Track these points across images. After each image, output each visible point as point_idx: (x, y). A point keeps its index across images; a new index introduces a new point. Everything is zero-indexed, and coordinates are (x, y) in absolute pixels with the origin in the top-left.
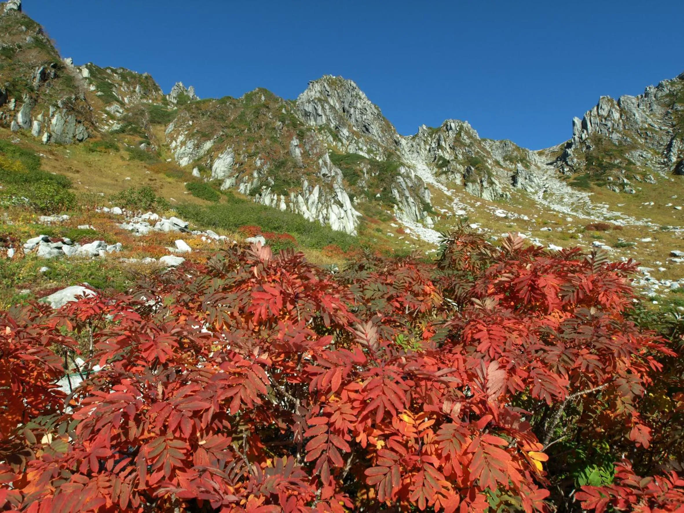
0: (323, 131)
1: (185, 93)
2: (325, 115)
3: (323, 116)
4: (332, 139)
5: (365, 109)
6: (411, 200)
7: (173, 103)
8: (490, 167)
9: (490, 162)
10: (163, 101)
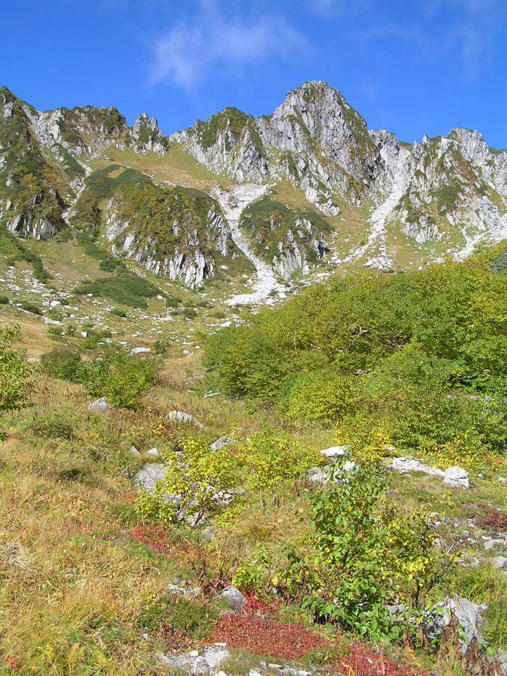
1: (148, 126)
3: (293, 139)
4: (288, 172)
6: (297, 251)
7: (135, 140)
8: (463, 198)
9: (468, 190)
10: (125, 139)
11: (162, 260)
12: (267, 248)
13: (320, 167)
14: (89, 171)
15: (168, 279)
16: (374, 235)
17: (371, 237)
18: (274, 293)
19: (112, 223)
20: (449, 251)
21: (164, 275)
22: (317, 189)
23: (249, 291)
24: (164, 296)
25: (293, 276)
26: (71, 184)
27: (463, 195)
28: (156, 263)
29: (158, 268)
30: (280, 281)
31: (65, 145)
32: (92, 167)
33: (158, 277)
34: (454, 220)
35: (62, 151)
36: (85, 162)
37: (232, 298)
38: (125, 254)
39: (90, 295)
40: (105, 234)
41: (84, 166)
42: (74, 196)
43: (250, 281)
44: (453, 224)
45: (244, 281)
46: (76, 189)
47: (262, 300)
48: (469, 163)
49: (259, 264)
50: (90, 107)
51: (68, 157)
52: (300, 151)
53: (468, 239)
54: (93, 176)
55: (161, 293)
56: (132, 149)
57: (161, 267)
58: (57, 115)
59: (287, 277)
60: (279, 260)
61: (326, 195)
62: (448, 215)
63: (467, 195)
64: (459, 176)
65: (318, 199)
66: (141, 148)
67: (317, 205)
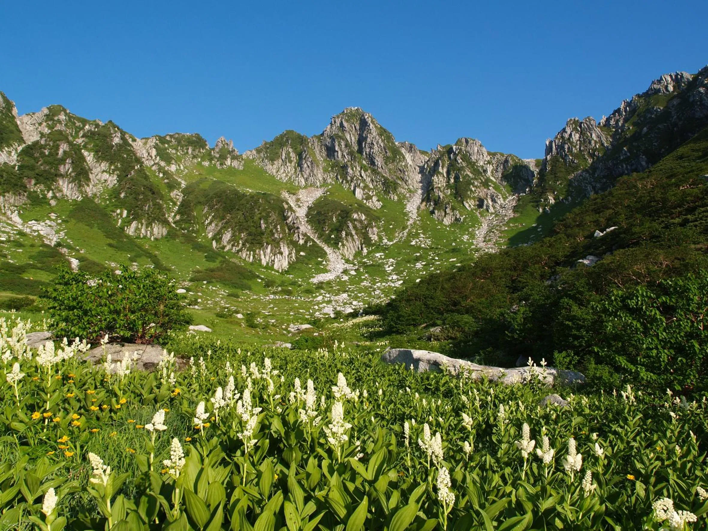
4: (339, 177)
5: (373, 144)
6: (356, 237)
7: (216, 158)
8: (473, 189)
9: (476, 183)
10: (209, 158)
11: (254, 251)
12: (333, 236)
13: (363, 172)
14: (184, 184)
15: (261, 265)
16: (411, 222)
17: (409, 223)
18: (345, 272)
19: (210, 223)
20: (470, 230)
21: (257, 262)
22: (363, 190)
23: (326, 271)
24: (262, 279)
25: (355, 256)
26: (172, 194)
27: (473, 187)
28: (250, 254)
29: (251, 257)
30: (347, 261)
31: (163, 164)
32: (186, 181)
33: (252, 264)
34: (470, 206)
35: (160, 170)
36: (179, 177)
37: (314, 277)
38: (224, 247)
39: (205, 282)
40: (205, 233)
41: (179, 180)
42: (175, 204)
43: (324, 263)
44: (469, 209)
45: (320, 263)
46: (176, 198)
47: (338, 277)
48: (474, 163)
49: (328, 250)
50: (178, 134)
51: (165, 173)
52: (346, 161)
53: (483, 220)
54: (187, 188)
55: (258, 277)
56: (215, 165)
57: (254, 257)
58: (152, 142)
59: (351, 258)
60: (343, 245)
61: (370, 193)
62: (465, 203)
63: (476, 187)
64: (469, 173)
65: (364, 197)
66: (221, 164)
67: (365, 201)
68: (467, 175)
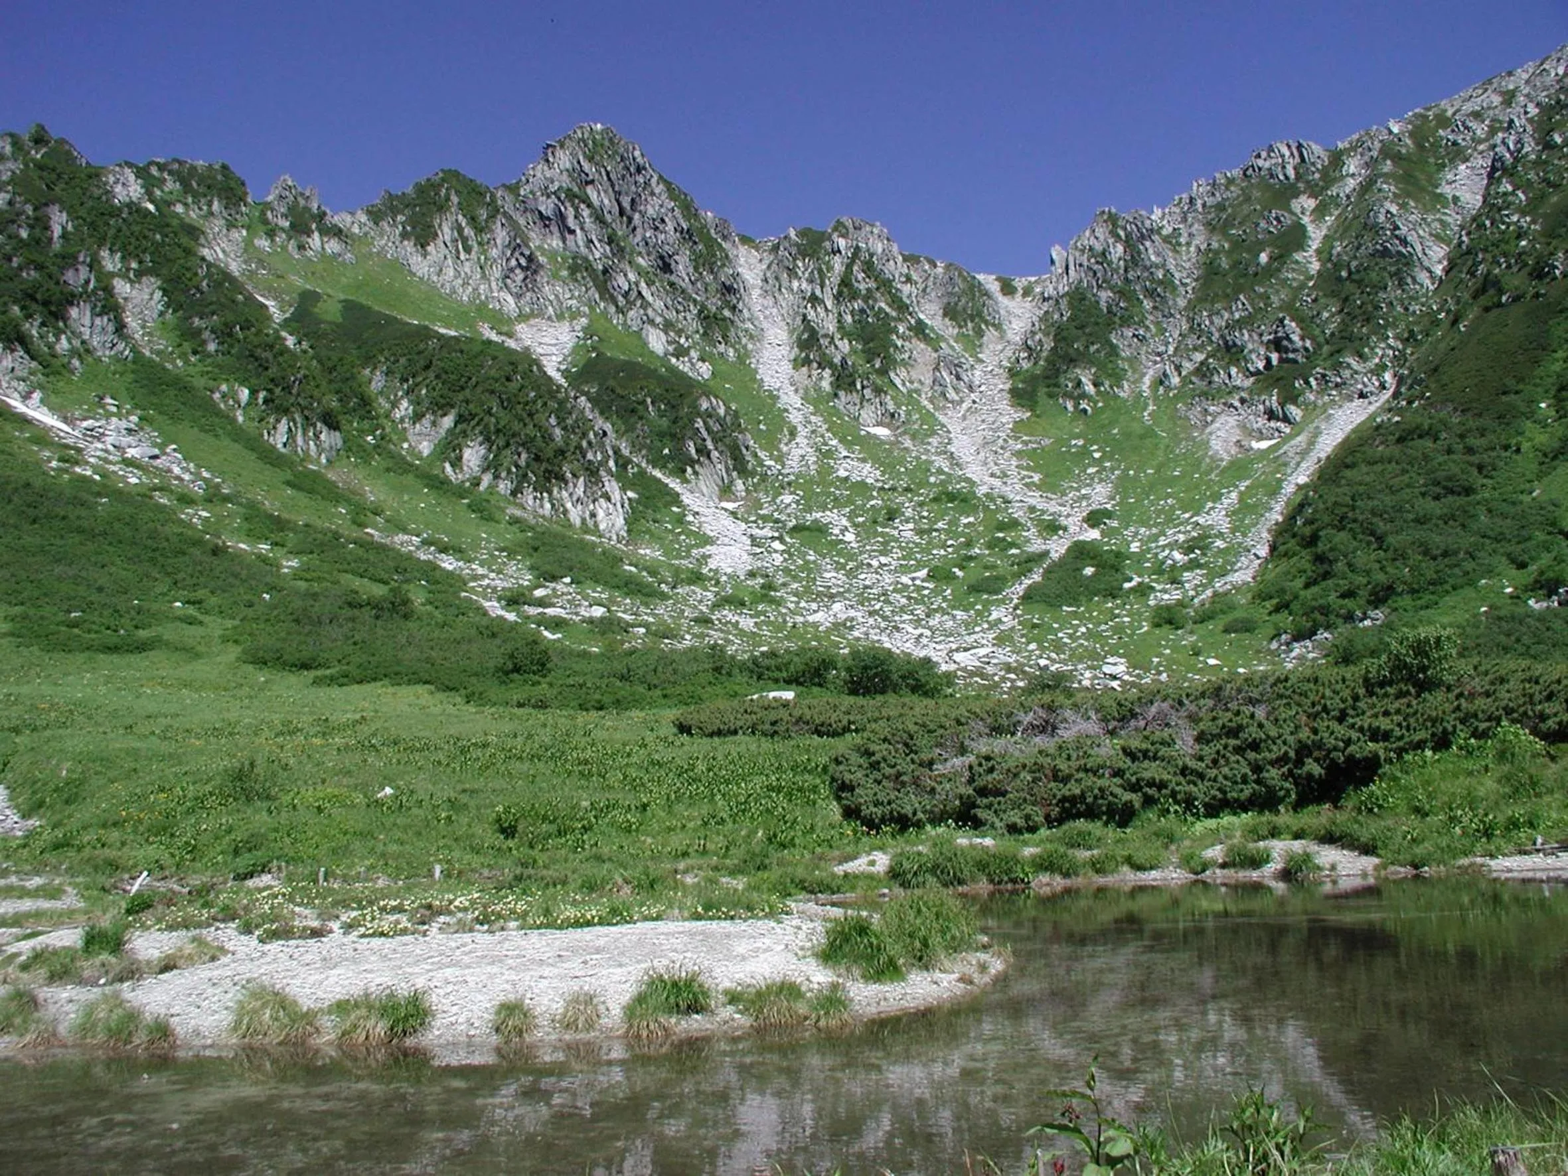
0: (579, 276)
1: (302, 202)
2: (582, 229)
3: (578, 231)
4: (597, 296)
5: (663, 221)
6: (715, 454)
7: (283, 229)
8: (899, 343)
9: (901, 330)
10: (264, 228)
12: (666, 451)
13: (643, 284)
15: (569, 525)
16: (796, 416)
18: (758, 543)
21: (561, 516)
22: (666, 333)
27: (898, 337)
28: (542, 498)
29: (547, 505)
33: (550, 520)
34: (903, 383)
43: (690, 518)
44: (906, 391)
45: (684, 520)
49: (675, 485)
50: (180, 163)
57: (551, 505)
60: (696, 473)
61: (682, 341)
62: (892, 375)
63: (903, 337)
64: (883, 305)
65: (671, 349)
66: (301, 247)
67: (674, 360)
68: (880, 309)
